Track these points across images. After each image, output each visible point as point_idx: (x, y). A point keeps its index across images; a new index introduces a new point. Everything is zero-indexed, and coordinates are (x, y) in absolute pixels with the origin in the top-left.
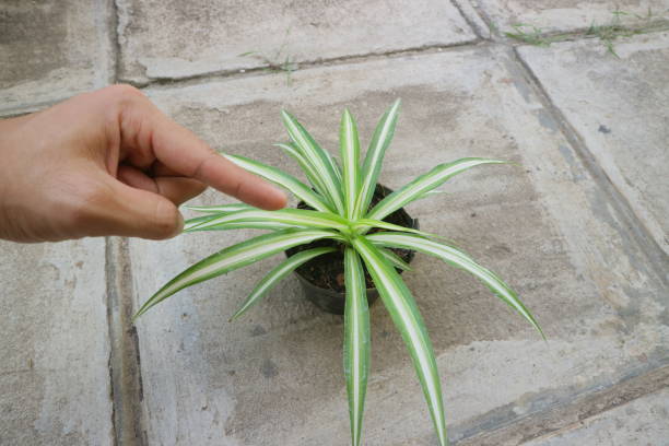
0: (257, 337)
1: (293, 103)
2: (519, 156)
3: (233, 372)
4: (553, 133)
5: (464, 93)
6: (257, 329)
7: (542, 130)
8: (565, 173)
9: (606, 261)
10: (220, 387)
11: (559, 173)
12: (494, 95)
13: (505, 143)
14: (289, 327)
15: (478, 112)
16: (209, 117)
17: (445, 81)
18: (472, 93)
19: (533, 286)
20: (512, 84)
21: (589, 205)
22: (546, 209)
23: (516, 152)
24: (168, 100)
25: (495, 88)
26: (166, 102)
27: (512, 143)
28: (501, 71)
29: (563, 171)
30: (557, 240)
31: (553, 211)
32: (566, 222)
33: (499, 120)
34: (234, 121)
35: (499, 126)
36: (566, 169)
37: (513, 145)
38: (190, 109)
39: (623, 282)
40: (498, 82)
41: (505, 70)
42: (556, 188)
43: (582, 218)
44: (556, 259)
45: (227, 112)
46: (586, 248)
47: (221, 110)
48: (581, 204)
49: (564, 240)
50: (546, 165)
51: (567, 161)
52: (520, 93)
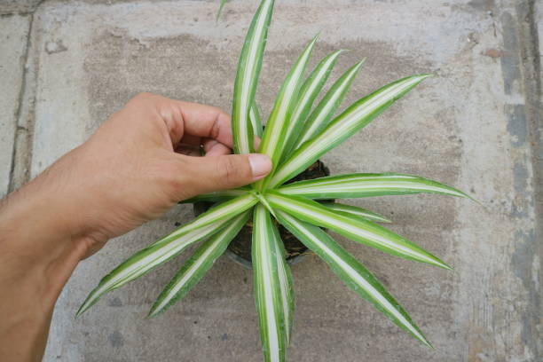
0: (112, 308)
1: (220, 45)
2: (457, 168)
3: (87, 334)
4: (516, 145)
5: (429, 64)
6: (115, 300)
7: (506, 137)
8: (503, 204)
9: (493, 324)
11: (497, 202)
12: (466, 73)
13: (449, 146)
14: (142, 306)
15: (434, 95)
16: (129, 50)
17: (411, 41)
18: (439, 65)
19: (394, 330)
20: (499, 61)
21: (512, 251)
22: (455, 244)
23: (456, 163)
24: (93, 21)
25: (474, 63)
26: (91, 23)
27: (458, 148)
28: (493, 37)
29: (503, 200)
30: (449, 285)
31: (462, 249)
32: (471, 266)
33: (456, 112)
34: (151, 60)
35: (452, 122)
36: (509, 198)
37: (456, 152)
38: (112, 35)
39: (501, 352)
40: (482, 53)
41: (500, 36)
42: (483, 221)
43: (494, 265)
44: (435, 306)
45: (148, 46)
46: (479, 302)
47: (141, 42)
48: (502, 247)
49: (457, 287)
50: (485, 187)
51: (516, 188)
52: (503, 75)
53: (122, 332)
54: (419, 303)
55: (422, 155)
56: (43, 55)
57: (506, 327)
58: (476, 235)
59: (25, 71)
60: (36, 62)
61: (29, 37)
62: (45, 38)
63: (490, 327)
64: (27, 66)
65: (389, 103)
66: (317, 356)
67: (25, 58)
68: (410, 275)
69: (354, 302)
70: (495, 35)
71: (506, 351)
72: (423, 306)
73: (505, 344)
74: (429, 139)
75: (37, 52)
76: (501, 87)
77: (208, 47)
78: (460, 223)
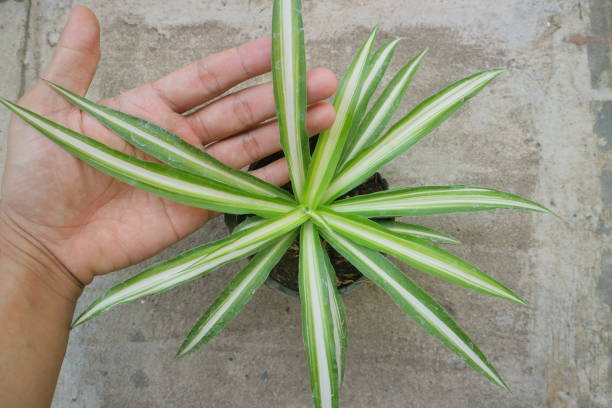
0: (134, 344)
1: (253, 34)
2: (535, 177)
3: (106, 374)
4: (604, 149)
5: (502, 53)
6: (137, 334)
7: (593, 140)
8: (589, 218)
9: (576, 359)
10: (92, 384)
11: (581, 216)
12: (545, 65)
13: (524, 151)
14: (169, 341)
15: (507, 90)
17: (480, 26)
18: (512, 55)
19: (461, 366)
20: (585, 48)
21: (598, 273)
22: (532, 266)
23: (533, 170)
24: (102, 6)
25: (555, 51)
26: (100, 8)
27: (534, 153)
28: (578, 19)
29: (588, 215)
30: (524, 313)
31: (540, 271)
32: (550, 291)
33: (534, 111)
34: (172, 52)
35: (529, 122)
36: (595, 213)
37: (534, 157)
38: (126, 24)
39: (585, 390)
40: (564, 40)
41: (587, 19)
42: (564, 238)
43: (577, 290)
44: (509, 338)
45: (168, 36)
46: (559, 333)
47: (160, 31)
48: (587, 269)
49: (534, 315)
50: (567, 198)
51: (603, 200)
52: (590, 65)
53: (146, 371)
54: (491, 334)
55: (492, 162)
56: (44, 48)
57: (590, 362)
58: (556, 255)
59: (24, 67)
60: (37, 57)
61: (27, 27)
62: (47, 27)
63: (572, 362)
64: (26, 62)
65: (459, 104)
66: (371, 396)
67: (23, 51)
68: (479, 303)
69: (414, 334)
70: (581, 18)
71: (591, 389)
72: (494, 338)
73: (590, 380)
74: (502, 144)
75: (37, 45)
76: (587, 80)
77: (239, 36)
78: (538, 241)
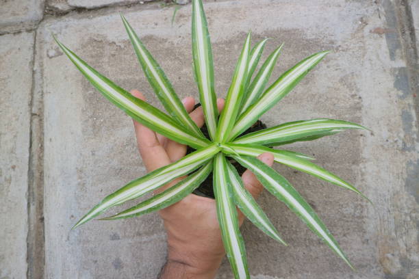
0: (113, 241)
1: (175, 42)
2: (360, 118)
3: (96, 262)
4: (402, 98)
5: (332, 42)
6: (114, 235)
7: (394, 92)
8: (396, 142)
9: (396, 232)
10: (88, 269)
11: (391, 141)
12: (360, 48)
13: (352, 102)
14: (135, 238)
15: (338, 65)
16: (109, 50)
17: (317, 27)
18: (339, 43)
20: (384, 36)
21: (405, 176)
22: (363, 174)
23: (358, 114)
24: (80, 31)
25: (365, 39)
26: (79, 33)
27: (358, 103)
28: (379, 19)
29: (396, 139)
30: (360, 204)
31: (368, 178)
32: (376, 190)
33: (355, 77)
34: (126, 56)
35: (353, 84)
36: (399, 137)
37: (358, 106)
38: (95, 41)
39: (403, 251)
40: (371, 31)
41: (383, 18)
42: (381, 155)
43: (393, 188)
44: (352, 221)
45: (122, 46)
46: (383, 216)
47: (118, 44)
48: (398, 174)
49: (366, 206)
50: (381, 130)
51: (404, 129)
52: (388, 46)
53: (121, 258)
54: (340, 219)
55: (332, 111)
56: (46, 59)
57: (405, 233)
58: (377, 166)
59: (34, 72)
60: (41, 65)
61: (34, 47)
62: (47, 47)
63: (393, 234)
64: (35, 69)
65: (305, 74)
66: (266, 265)
67: (33, 63)
68: (330, 200)
69: (292, 222)
70: (380, 17)
71: (407, 251)
72: (342, 222)
73: (406, 246)
74: (336, 98)
75: (41, 58)
76: (388, 55)
77: (167, 43)
78: (364, 159)
